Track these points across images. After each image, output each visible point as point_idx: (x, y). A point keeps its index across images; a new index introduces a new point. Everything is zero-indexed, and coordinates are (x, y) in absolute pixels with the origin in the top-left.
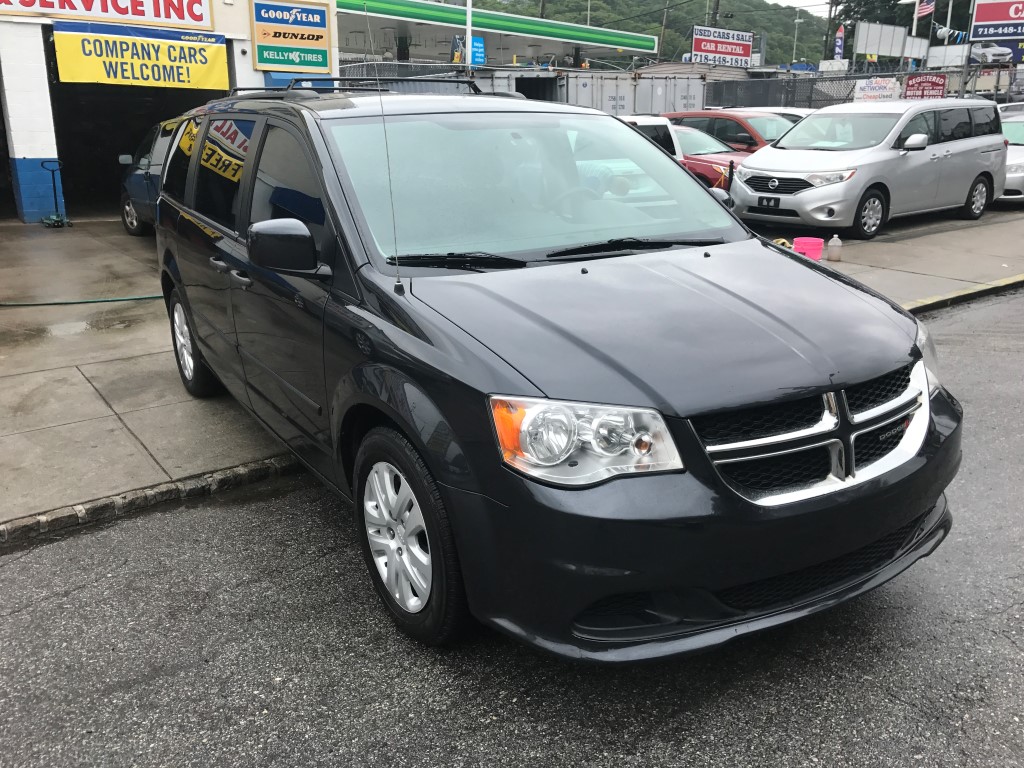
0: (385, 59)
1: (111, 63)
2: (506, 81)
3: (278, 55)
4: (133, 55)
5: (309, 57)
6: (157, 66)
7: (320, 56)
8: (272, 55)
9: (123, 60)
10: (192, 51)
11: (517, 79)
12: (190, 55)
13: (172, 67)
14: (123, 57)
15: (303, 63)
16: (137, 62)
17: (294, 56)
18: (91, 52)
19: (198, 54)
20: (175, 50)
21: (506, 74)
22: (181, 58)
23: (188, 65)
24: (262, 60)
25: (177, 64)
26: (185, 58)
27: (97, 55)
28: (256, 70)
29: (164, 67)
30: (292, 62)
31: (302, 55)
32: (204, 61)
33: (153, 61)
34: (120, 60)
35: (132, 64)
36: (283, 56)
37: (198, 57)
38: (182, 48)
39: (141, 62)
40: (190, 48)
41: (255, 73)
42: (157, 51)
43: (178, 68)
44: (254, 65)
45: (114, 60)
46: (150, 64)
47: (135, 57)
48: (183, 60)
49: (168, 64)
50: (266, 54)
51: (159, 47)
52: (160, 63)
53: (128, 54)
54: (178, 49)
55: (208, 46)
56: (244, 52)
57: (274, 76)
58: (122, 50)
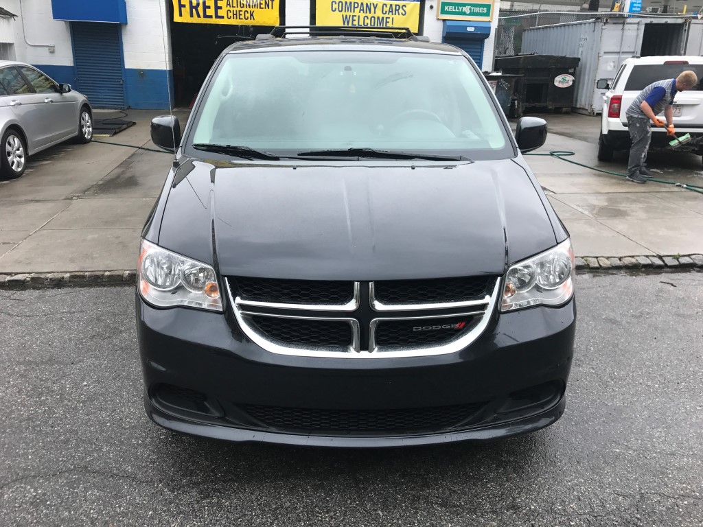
0: (582, 10)
1: (346, 16)
2: (636, 26)
3: (455, 9)
4: (360, 10)
5: (477, 10)
6: (374, 17)
7: (485, 9)
8: (450, 8)
9: (354, 14)
10: (397, 7)
11: (646, 25)
12: (396, 10)
13: (383, 18)
14: (354, 12)
15: (472, 14)
16: (362, 15)
17: (467, 9)
18: (336, 9)
19: (401, 9)
20: (386, 6)
21: (637, 20)
22: (389, 12)
23: (394, 16)
24: (443, 12)
25: (387, 15)
26: (392, 12)
27: (340, 11)
28: (438, 19)
29: (378, 18)
30: (464, 14)
31: (472, 8)
32: (404, 13)
33: (372, 14)
34: (352, 14)
35: (359, 16)
36: (458, 9)
37: (401, 11)
38: (391, 5)
39: (365, 15)
40: (396, 5)
41: (437, 21)
42: (375, 8)
43: (387, 18)
44: (437, 15)
45: (348, 14)
46: (369, 16)
47: (362, 12)
48: (391, 13)
49: (381, 15)
50: (446, 8)
51: (377, 5)
52: (376, 16)
53: (357, 10)
54: (389, 6)
55: (407, 4)
56: (432, 7)
57: (448, 23)
58: (354, 8)
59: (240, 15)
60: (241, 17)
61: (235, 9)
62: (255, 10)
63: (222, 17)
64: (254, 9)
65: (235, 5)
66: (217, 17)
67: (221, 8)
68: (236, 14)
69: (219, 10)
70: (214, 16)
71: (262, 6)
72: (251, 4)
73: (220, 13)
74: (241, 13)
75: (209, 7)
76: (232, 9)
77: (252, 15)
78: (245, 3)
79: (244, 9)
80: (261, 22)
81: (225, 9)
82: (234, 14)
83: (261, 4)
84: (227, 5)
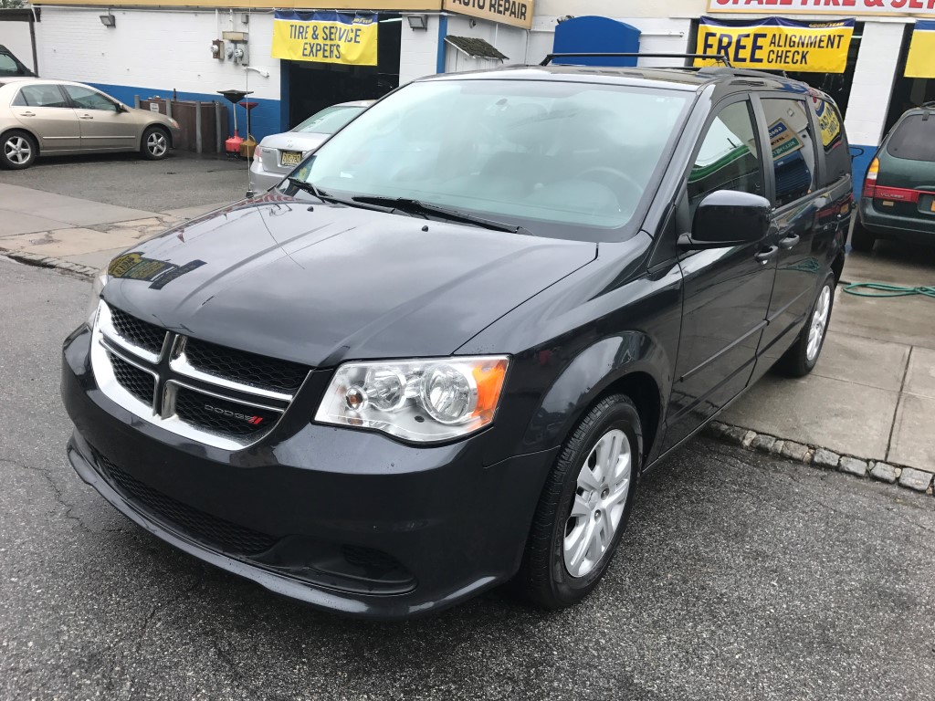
59: (786, 57)
60: (788, 60)
61: (780, 49)
62: (811, 50)
63: (760, 61)
64: (809, 49)
65: (782, 43)
66: (753, 59)
67: (761, 48)
68: (781, 57)
69: (757, 51)
70: (748, 60)
71: (822, 44)
72: (806, 42)
73: (758, 54)
74: (788, 54)
75: (744, 47)
76: (776, 49)
77: (804, 57)
78: (797, 40)
79: (793, 49)
80: (816, 68)
81: (766, 49)
82: (777, 56)
83: (821, 41)
84: (772, 43)
